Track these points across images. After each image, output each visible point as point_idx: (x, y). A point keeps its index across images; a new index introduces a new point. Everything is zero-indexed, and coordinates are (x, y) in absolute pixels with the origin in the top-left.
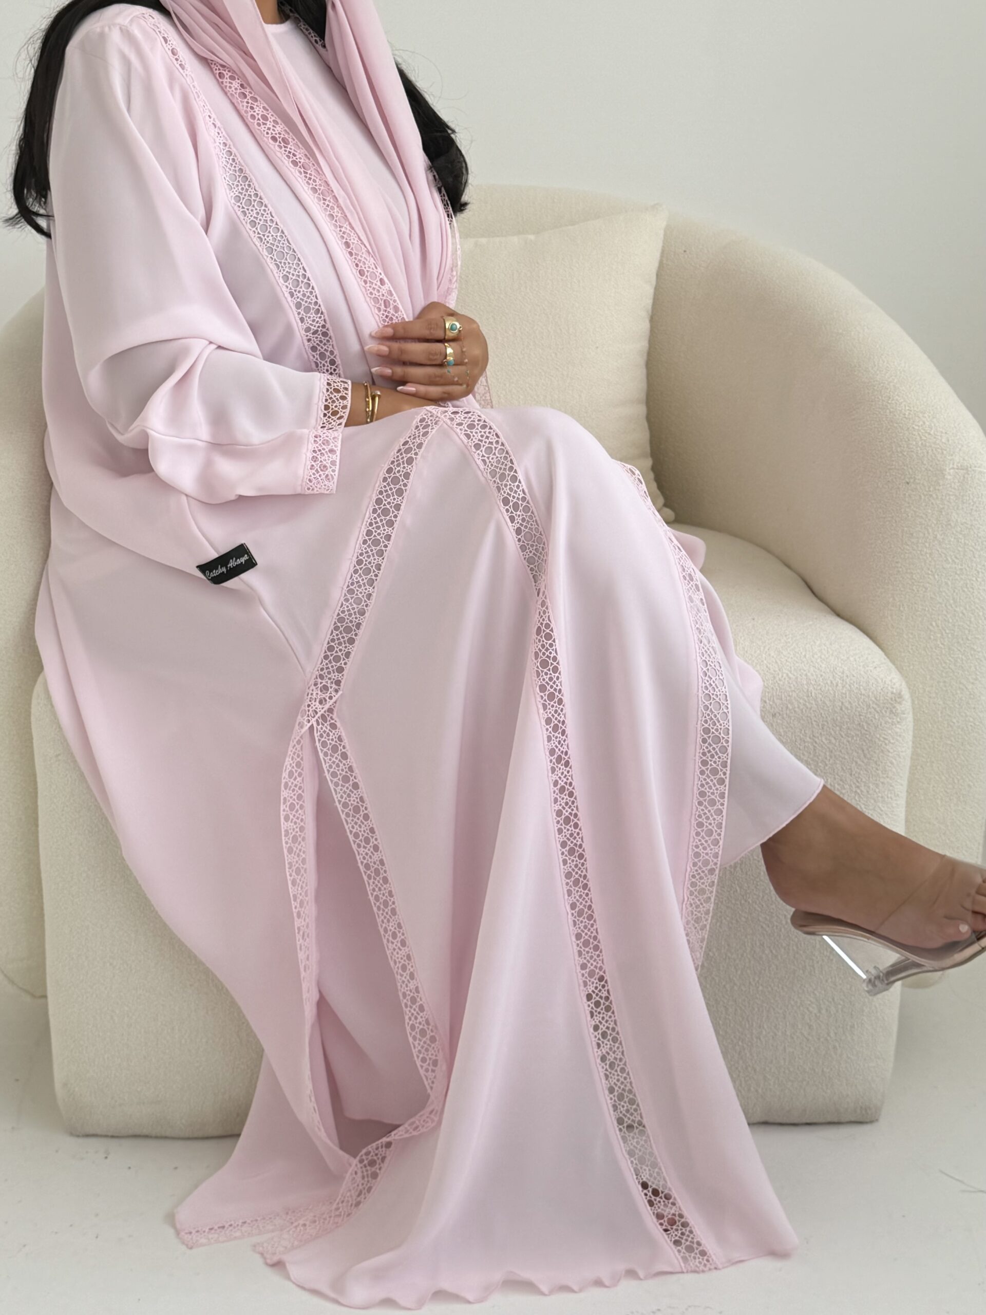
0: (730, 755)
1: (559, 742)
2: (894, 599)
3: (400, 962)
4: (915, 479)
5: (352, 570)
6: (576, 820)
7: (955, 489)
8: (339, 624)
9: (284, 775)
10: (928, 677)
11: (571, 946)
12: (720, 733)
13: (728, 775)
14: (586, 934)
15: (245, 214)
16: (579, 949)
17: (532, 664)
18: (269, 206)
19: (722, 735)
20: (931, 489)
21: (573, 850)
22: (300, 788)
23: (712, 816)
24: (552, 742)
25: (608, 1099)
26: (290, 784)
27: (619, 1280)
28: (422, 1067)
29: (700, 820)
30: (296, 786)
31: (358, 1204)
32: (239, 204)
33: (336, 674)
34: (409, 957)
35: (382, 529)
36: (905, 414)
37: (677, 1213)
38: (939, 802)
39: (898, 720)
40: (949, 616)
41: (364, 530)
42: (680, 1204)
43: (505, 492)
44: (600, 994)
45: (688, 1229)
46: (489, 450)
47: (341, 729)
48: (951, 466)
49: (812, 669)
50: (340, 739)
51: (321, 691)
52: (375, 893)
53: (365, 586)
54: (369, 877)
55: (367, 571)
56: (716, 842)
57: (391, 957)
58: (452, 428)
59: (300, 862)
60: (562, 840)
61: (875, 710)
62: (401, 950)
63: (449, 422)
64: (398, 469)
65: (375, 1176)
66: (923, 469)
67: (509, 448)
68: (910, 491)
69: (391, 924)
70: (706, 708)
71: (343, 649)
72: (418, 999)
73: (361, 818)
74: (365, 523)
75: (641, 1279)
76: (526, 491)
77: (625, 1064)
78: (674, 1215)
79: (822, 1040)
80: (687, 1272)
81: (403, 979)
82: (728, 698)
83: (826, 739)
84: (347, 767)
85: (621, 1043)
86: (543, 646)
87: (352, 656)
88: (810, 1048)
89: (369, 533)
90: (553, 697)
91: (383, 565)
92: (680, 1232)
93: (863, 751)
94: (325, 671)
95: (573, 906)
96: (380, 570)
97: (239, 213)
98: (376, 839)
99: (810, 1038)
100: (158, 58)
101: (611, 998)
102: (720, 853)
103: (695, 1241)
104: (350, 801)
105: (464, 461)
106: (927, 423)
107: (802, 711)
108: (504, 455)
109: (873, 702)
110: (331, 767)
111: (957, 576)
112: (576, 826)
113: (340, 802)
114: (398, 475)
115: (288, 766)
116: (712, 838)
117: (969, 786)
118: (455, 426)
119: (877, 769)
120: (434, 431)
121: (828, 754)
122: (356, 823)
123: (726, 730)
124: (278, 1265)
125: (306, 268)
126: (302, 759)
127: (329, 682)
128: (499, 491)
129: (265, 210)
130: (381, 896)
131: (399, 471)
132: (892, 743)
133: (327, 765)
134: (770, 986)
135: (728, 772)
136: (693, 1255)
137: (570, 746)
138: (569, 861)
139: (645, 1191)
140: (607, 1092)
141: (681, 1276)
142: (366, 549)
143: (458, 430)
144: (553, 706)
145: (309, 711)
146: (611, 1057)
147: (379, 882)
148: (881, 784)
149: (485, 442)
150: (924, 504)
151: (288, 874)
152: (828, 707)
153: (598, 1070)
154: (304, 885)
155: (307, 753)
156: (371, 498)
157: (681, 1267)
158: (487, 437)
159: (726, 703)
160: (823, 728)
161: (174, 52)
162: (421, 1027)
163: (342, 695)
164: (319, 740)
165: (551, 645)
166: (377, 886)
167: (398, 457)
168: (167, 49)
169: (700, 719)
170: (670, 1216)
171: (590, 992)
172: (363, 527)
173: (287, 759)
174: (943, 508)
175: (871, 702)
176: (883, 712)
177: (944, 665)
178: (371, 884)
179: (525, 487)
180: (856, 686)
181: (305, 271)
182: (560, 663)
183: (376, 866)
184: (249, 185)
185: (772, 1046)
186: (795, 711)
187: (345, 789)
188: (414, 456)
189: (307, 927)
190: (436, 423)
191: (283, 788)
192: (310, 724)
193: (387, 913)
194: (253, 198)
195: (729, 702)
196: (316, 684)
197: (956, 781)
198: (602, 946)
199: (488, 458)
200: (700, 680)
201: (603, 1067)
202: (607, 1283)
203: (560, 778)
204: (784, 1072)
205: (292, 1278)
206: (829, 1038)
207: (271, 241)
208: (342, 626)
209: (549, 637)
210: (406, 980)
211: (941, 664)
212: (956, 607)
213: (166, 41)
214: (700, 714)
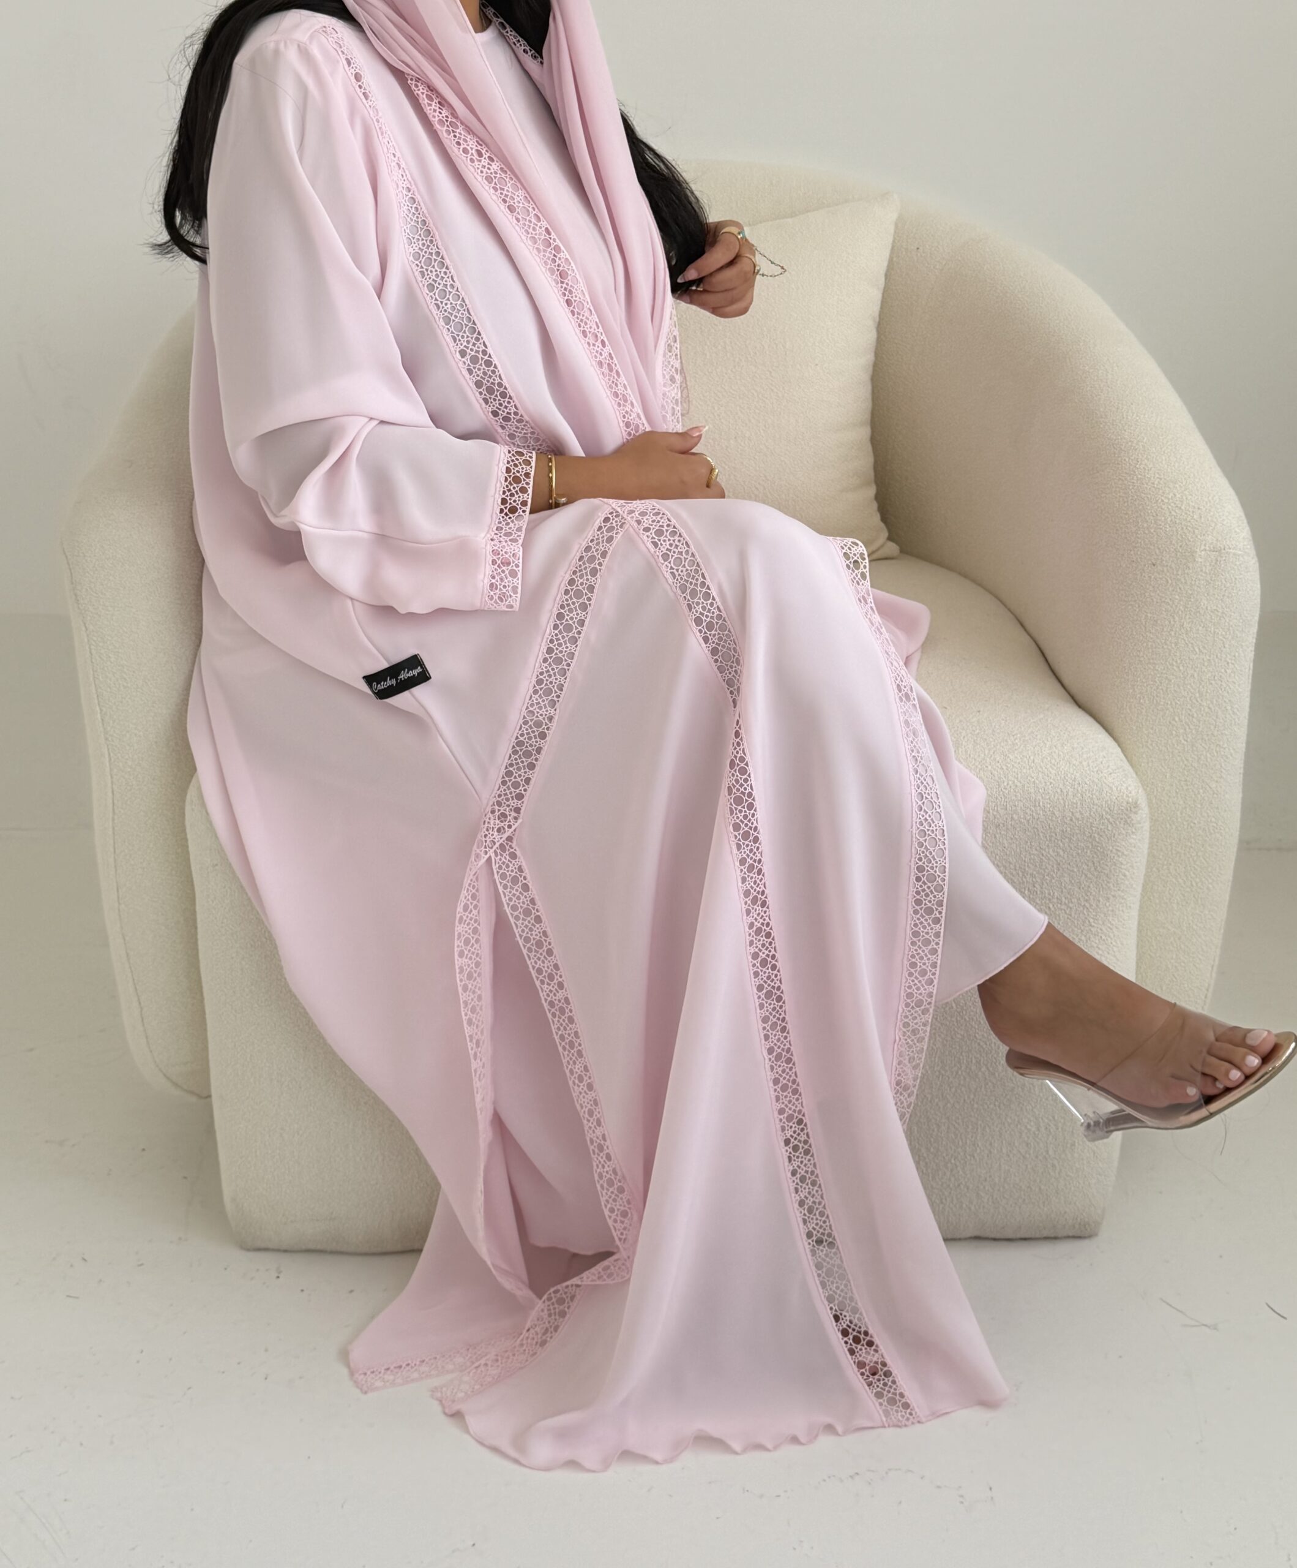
0: (946, 894)
1: (755, 882)
2: (1134, 690)
3: (586, 1107)
4: (1162, 560)
5: (531, 691)
6: (774, 962)
7: (1206, 573)
8: (518, 748)
9: (458, 910)
10: (1168, 775)
11: (769, 1091)
12: (936, 872)
13: (943, 914)
14: (784, 1078)
15: (423, 276)
16: (776, 1094)
17: (724, 801)
18: (451, 267)
19: (938, 873)
20: (1180, 573)
21: (771, 994)
22: (476, 921)
23: (926, 955)
24: (747, 883)
25: (806, 1244)
26: (465, 918)
27: (817, 1436)
28: (610, 1217)
29: (914, 960)
30: (471, 919)
31: (543, 1343)
32: (417, 262)
33: (515, 801)
34: (596, 1103)
35: (564, 646)
36: (1153, 483)
37: (880, 1361)
38: (1175, 906)
39: (1134, 830)
40: (1194, 710)
41: (544, 648)
42: (883, 1351)
43: (697, 612)
44: (798, 1138)
45: (891, 1379)
46: (678, 561)
47: (522, 858)
48: (1203, 547)
49: (1040, 775)
50: (520, 869)
51: (499, 819)
52: (560, 1033)
53: (545, 707)
54: (554, 1015)
55: (548, 692)
56: (930, 982)
57: (578, 1101)
58: (638, 534)
59: (475, 999)
60: (758, 984)
61: (1108, 820)
62: (587, 1094)
63: (635, 524)
64: (581, 581)
65: (563, 1314)
66: (1172, 550)
67: (699, 560)
68: (1155, 574)
69: (577, 1067)
70: (921, 845)
71: (523, 774)
72: (605, 1148)
73: (545, 954)
74: (545, 640)
75: (839, 1435)
76: (721, 607)
77: (824, 1207)
78: (876, 1363)
79: (1040, 1158)
80: (889, 1426)
81: (590, 1124)
82: (945, 833)
83: (1054, 851)
84: (529, 899)
85: (820, 1186)
86: (737, 781)
87: (532, 782)
88: (1027, 1166)
89: (550, 651)
90: (748, 835)
91: (566, 685)
92: (882, 1382)
93: (1094, 864)
94: (503, 797)
95: (770, 1051)
96: (562, 690)
97: (417, 274)
98: (561, 976)
99: (1028, 1156)
100: (338, 84)
101: (811, 1141)
102: (935, 992)
103: (898, 1392)
104: (532, 935)
105: (651, 572)
106: (1178, 496)
107: (1028, 821)
108: (694, 568)
109: (1107, 813)
110: (510, 899)
111: (1204, 668)
112: (774, 967)
113: (521, 936)
114: (581, 588)
115: (463, 899)
116: (926, 977)
117: (1208, 888)
118: (642, 532)
119: (1108, 882)
120: (619, 536)
121: (1055, 866)
122: (539, 959)
123: (943, 868)
124: (457, 1416)
125: (487, 344)
126: (477, 890)
127: (508, 809)
128: (690, 610)
129: (445, 273)
130: (566, 1036)
131: (582, 584)
132: (1126, 856)
133: (507, 898)
134: (986, 1104)
135: (944, 912)
136: (895, 1408)
137: (767, 885)
138: (765, 1005)
139: (846, 1339)
140: (805, 1237)
141: (882, 1430)
142: (546, 667)
143: (645, 537)
144: (747, 845)
145: (486, 841)
146: (810, 1201)
147: (564, 1021)
148: (1112, 898)
149: (674, 552)
150: (1171, 589)
151: (463, 1013)
152: (1056, 818)
153: (796, 1214)
154: (480, 1024)
155: (483, 885)
156: (551, 611)
157: (882, 1421)
158: (677, 546)
159: (942, 839)
160: (1051, 840)
161: (358, 77)
162: (608, 1176)
163: (521, 823)
164: (498, 872)
165: (746, 780)
166: (561, 1025)
167: (580, 566)
168: (350, 74)
169: (914, 856)
170: (872, 1364)
171: (789, 1136)
172: (543, 644)
173: (463, 892)
174: (1192, 594)
175: (1104, 813)
176: (1118, 823)
177: (1186, 762)
178: (556, 1022)
179: (719, 604)
180: (1088, 794)
181: (486, 346)
182: (756, 799)
183: (561, 1004)
184: (431, 241)
185: (987, 1163)
186: (1020, 822)
187: (526, 922)
188: (598, 567)
189: (483, 1067)
190: (621, 526)
191: (457, 923)
192: (488, 856)
193: (573, 1055)
194: (434, 257)
195: (946, 837)
196: (493, 812)
197: (1194, 884)
198: (801, 1089)
199: (677, 570)
200: (914, 815)
201: (801, 1212)
202: (802, 1440)
203: (756, 919)
204: (999, 1190)
205: (472, 1433)
206: (1047, 1156)
207: (449, 310)
208: (521, 750)
209: (743, 771)
210: (593, 1126)
211: (1183, 762)
212: (1202, 700)
213: (349, 63)
214: (914, 851)
